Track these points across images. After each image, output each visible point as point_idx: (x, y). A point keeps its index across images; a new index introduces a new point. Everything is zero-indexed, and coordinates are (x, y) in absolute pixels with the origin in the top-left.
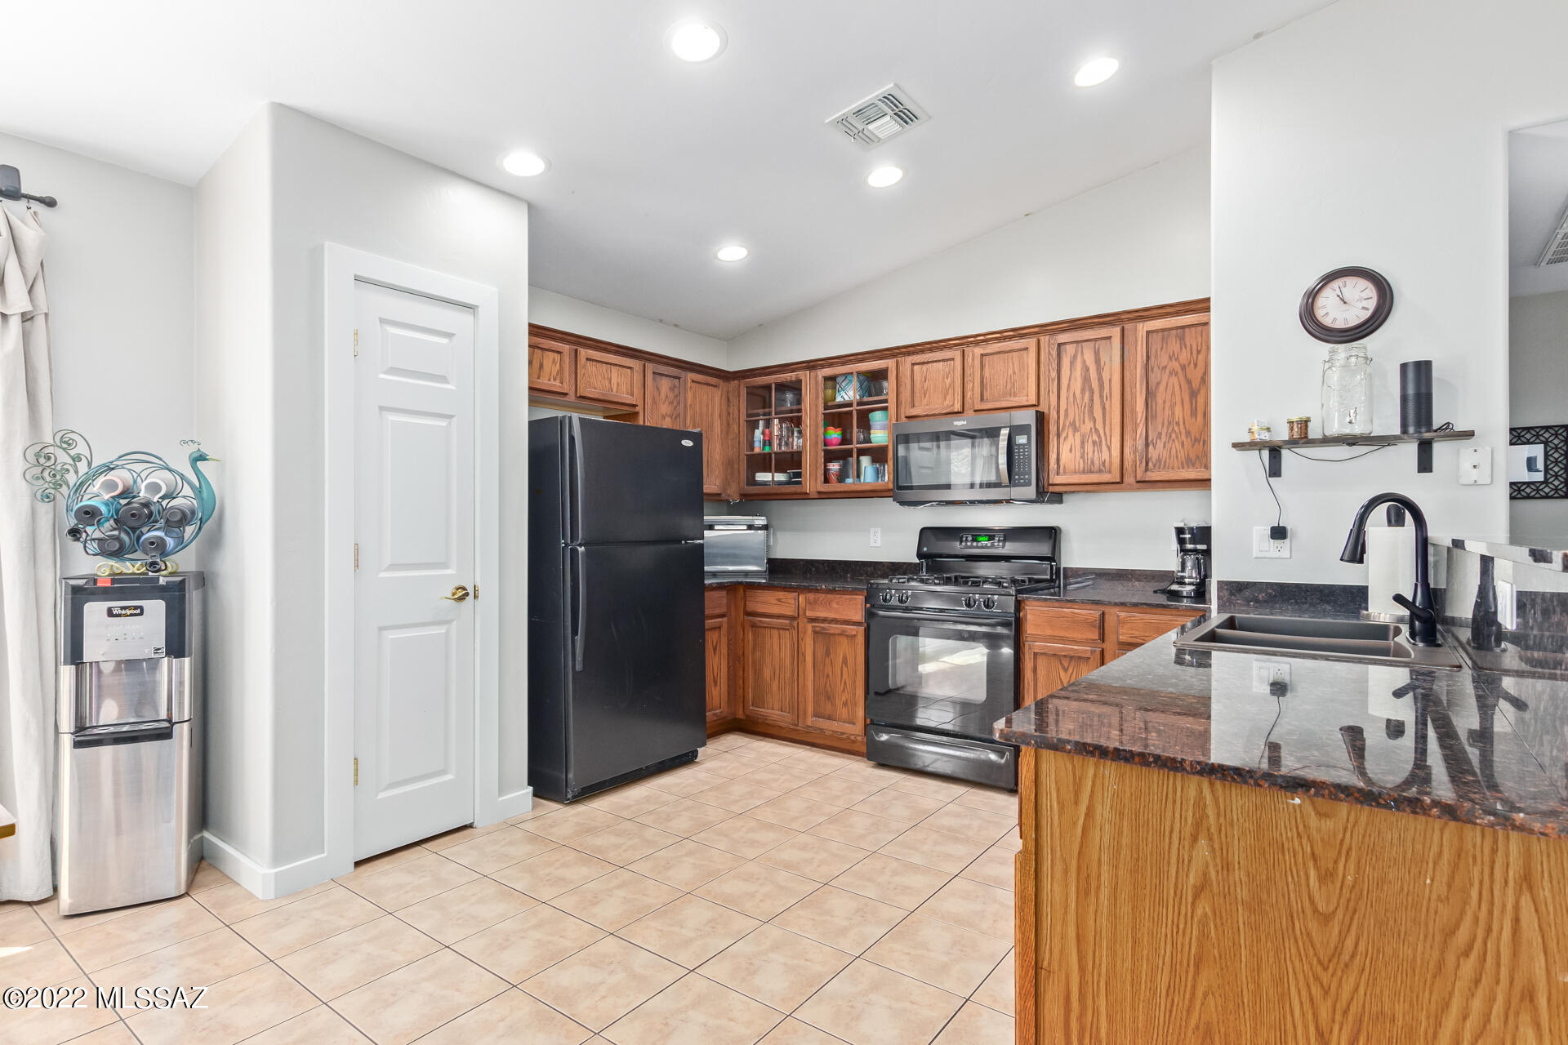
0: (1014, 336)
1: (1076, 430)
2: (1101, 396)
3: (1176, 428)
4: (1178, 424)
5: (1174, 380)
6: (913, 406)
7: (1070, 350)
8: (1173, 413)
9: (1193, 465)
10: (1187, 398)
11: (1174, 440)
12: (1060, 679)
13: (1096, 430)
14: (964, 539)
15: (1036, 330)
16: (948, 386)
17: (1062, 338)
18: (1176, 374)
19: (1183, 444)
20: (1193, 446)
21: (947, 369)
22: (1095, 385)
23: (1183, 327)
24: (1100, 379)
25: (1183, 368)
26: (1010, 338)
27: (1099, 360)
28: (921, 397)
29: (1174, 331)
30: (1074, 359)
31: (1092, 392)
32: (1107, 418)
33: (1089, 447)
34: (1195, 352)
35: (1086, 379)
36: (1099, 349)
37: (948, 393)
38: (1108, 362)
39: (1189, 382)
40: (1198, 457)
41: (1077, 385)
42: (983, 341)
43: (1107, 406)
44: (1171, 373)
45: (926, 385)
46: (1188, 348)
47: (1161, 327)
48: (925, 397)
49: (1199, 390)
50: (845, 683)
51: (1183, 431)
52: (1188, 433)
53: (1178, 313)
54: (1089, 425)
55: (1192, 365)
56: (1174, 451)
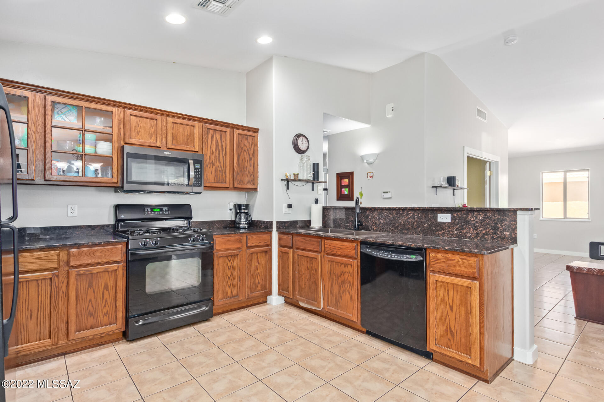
0: (188, 119)
1: (213, 165)
2: (223, 153)
3: (246, 170)
4: (246, 168)
5: (245, 153)
6: (130, 138)
7: (211, 132)
8: (245, 165)
9: (250, 183)
10: (249, 160)
11: (245, 174)
12: (228, 265)
13: (221, 167)
14: (146, 210)
15: (199, 119)
16: (153, 132)
17: (209, 126)
18: (246, 151)
19: (248, 175)
20: (250, 177)
21: (152, 124)
22: (220, 148)
23: (248, 135)
24: (222, 146)
25: (248, 149)
26: (186, 119)
27: (222, 139)
28: (135, 134)
29: (245, 136)
30: (213, 137)
31: (219, 151)
32: (224, 163)
33: (218, 173)
34: (251, 145)
35: (217, 146)
36: (222, 135)
37: (152, 136)
38: (225, 141)
39: (249, 155)
40: (251, 180)
41: (214, 147)
42: (173, 116)
43: (224, 158)
44: (244, 150)
45: (139, 129)
46: (249, 143)
47: (242, 133)
48: (138, 135)
49: (252, 158)
50: (106, 301)
51: (248, 171)
52: (249, 172)
53: (246, 130)
54: (218, 164)
55: (250, 149)
56: (245, 178)
